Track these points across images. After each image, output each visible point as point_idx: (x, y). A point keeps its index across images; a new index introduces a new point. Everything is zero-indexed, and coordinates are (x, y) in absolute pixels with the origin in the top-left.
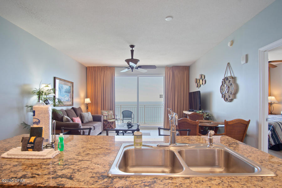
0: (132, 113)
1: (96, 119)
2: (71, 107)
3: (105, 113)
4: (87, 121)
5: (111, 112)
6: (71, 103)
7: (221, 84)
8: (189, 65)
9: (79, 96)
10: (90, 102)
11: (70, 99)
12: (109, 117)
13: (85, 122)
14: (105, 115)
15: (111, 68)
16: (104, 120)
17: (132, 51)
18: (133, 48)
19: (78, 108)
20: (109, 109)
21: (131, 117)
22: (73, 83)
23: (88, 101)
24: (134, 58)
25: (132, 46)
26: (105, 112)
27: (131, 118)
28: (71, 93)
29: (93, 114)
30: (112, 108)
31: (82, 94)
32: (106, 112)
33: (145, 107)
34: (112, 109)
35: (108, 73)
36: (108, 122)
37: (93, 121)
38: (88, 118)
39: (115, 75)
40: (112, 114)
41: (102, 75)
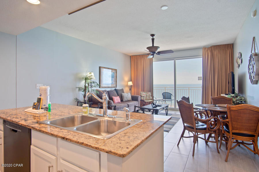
0: (171, 94)
1: (134, 99)
2: (114, 89)
3: (144, 94)
4: (126, 100)
5: (150, 93)
6: (115, 85)
7: (248, 63)
9: (123, 79)
10: (132, 85)
11: (114, 82)
13: (124, 100)
14: (143, 96)
16: (141, 100)
17: (153, 40)
18: (154, 37)
19: (121, 90)
20: (148, 90)
22: (117, 70)
23: (130, 83)
24: (155, 45)
25: (153, 35)
26: (143, 93)
27: (170, 100)
28: (115, 78)
29: (132, 95)
30: (151, 90)
31: (126, 78)
32: (145, 94)
34: (151, 91)
36: (145, 102)
37: (131, 99)
38: (127, 98)
39: (153, 61)
40: (150, 95)
41: (142, 62)
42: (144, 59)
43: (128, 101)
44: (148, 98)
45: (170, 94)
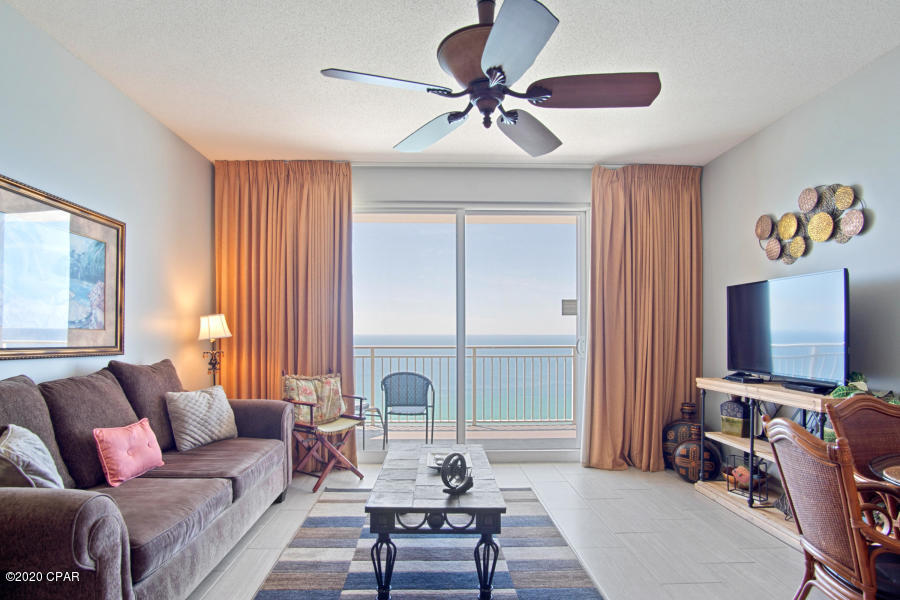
0: (428, 383)
1: (254, 423)
2: (103, 362)
3: (305, 388)
4: (202, 437)
5: (335, 383)
6: (106, 338)
8: (701, 164)
9: (163, 301)
10: (229, 334)
11: (99, 314)
12: (324, 411)
13: (186, 444)
14: (303, 399)
15: (333, 170)
16: (298, 427)
19: (154, 368)
20: (325, 368)
21: (425, 404)
22: (123, 225)
23: (216, 327)
26: (303, 383)
28: (111, 281)
30: (339, 363)
31: (188, 294)
32: (310, 386)
33: (474, 356)
34: (339, 371)
35: (320, 194)
36: (319, 437)
38: (204, 423)
39: (354, 207)
40: (336, 392)
41: (290, 203)
42: (302, 187)
43: (217, 443)
44: (326, 409)
45: (420, 382)
